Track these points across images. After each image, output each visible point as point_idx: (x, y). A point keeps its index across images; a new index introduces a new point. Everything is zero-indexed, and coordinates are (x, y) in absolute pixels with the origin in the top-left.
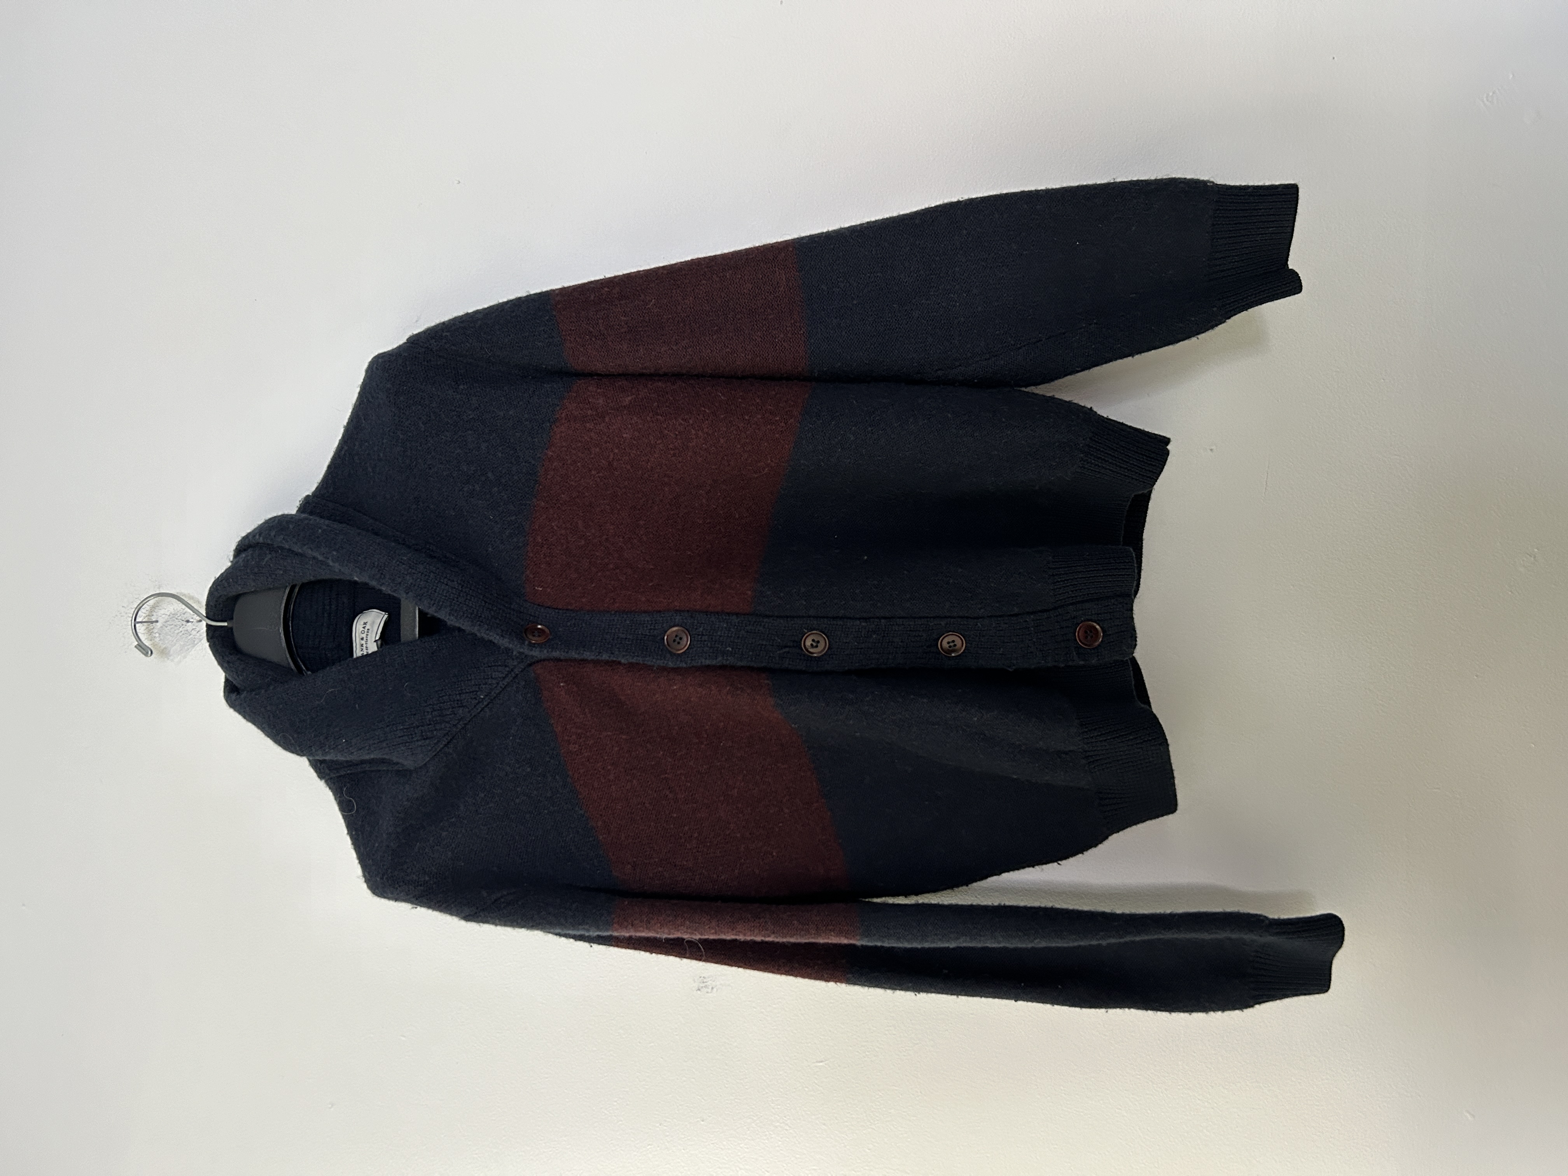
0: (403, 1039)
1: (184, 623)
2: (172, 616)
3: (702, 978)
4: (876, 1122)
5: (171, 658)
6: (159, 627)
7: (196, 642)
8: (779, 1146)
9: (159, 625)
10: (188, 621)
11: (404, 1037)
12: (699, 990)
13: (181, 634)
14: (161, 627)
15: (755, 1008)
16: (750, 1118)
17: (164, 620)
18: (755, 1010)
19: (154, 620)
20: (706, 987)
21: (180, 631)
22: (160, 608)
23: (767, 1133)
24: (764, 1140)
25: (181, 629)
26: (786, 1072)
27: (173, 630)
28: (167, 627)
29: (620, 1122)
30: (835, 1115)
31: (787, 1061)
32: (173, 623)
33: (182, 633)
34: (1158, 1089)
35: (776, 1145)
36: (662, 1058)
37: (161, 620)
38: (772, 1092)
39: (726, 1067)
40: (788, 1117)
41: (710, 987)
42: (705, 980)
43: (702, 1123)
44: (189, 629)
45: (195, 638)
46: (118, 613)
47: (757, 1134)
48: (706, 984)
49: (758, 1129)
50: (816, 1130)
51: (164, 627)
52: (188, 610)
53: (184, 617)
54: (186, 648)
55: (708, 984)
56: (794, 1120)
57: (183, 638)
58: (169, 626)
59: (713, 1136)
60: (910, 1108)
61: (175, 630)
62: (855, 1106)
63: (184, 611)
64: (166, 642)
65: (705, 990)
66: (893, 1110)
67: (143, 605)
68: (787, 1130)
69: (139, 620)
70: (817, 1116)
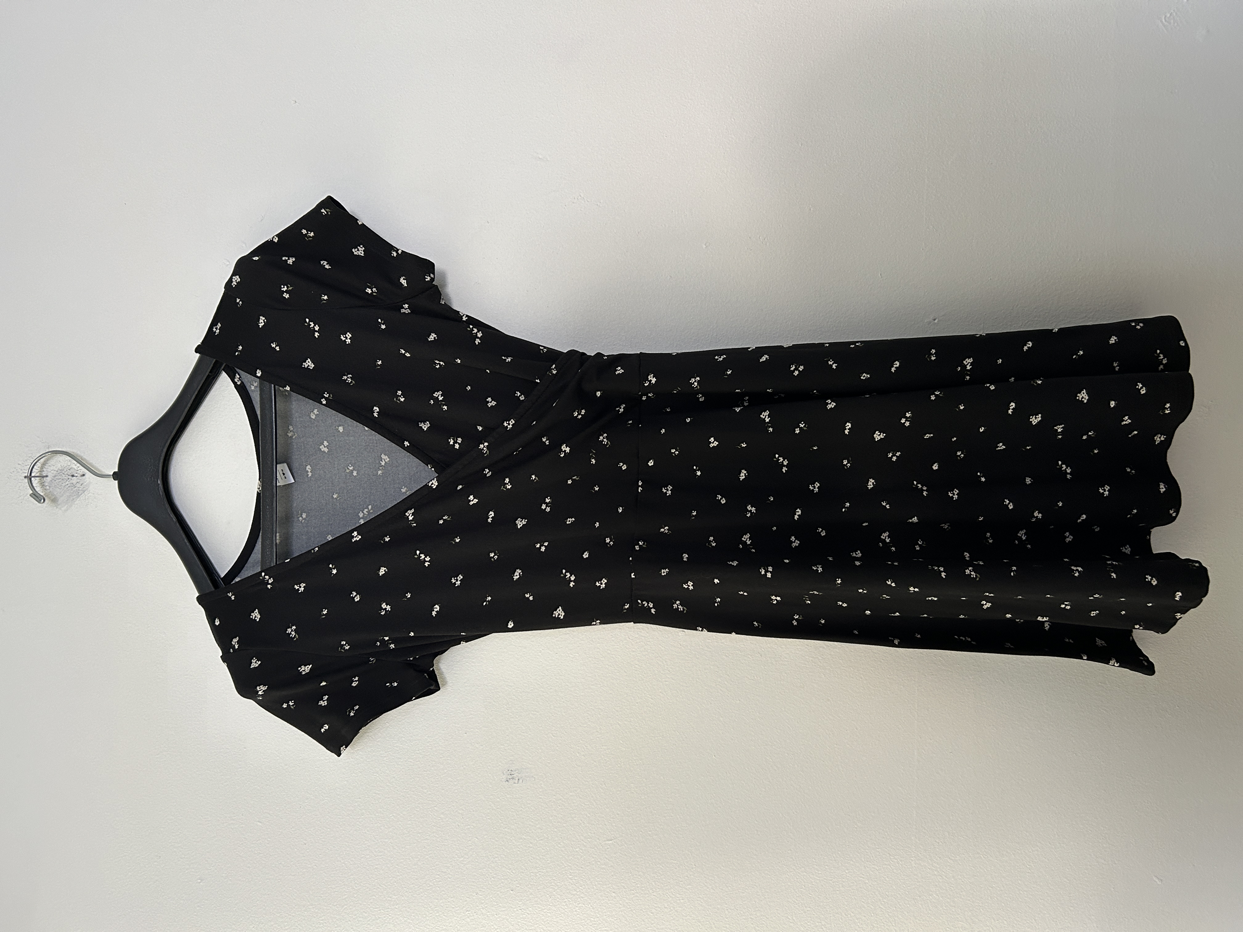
1: (70, 477)
2: (59, 472)
3: (510, 771)
4: (657, 890)
5: (60, 507)
6: (48, 481)
7: (80, 494)
8: (576, 911)
9: (49, 479)
10: (73, 476)
11: (261, 822)
13: (67, 487)
14: (51, 481)
16: (551, 888)
17: (53, 475)
18: (554, 797)
19: (44, 475)
21: (66, 484)
22: (50, 464)
23: (566, 900)
24: (564, 906)
25: (67, 483)
26: (581, 849)
27: (60, 483)
28: (55, 481)
29: (443, 892)
30: (623, 885)
31: (582, 840)
32: (60, 477)
33: (69, 485)
35: (574, 910)
37: (49, 474)
38: (570, 866)
39: (531, 845)
40: (584, 887)
41: (517, 779)
42: (512, 773)
43: (512, 892)
44: (75, 482)
45: (79, 490)
46: (15, 470)
47: (558, 901)
48: (513, 776)
49: (559, 896)
50: (607, 897)
51: (53, 481)
52: (75, 465)
53: (70, 472)
54: (71, 498)
55: (515, 776)
56: (589, 889)
57: (68, 490)
58: (57, 480)
59: (521, 903)
60: (686, 877)
61: (62, 483)
62: (639, 877)
63: (70, 467)
64: (55, 493)
65: (511, 781)
66: (672, 880)
67: (36, 463)
68: (583, 897)
69: (33, 475)
70: (608, 886)
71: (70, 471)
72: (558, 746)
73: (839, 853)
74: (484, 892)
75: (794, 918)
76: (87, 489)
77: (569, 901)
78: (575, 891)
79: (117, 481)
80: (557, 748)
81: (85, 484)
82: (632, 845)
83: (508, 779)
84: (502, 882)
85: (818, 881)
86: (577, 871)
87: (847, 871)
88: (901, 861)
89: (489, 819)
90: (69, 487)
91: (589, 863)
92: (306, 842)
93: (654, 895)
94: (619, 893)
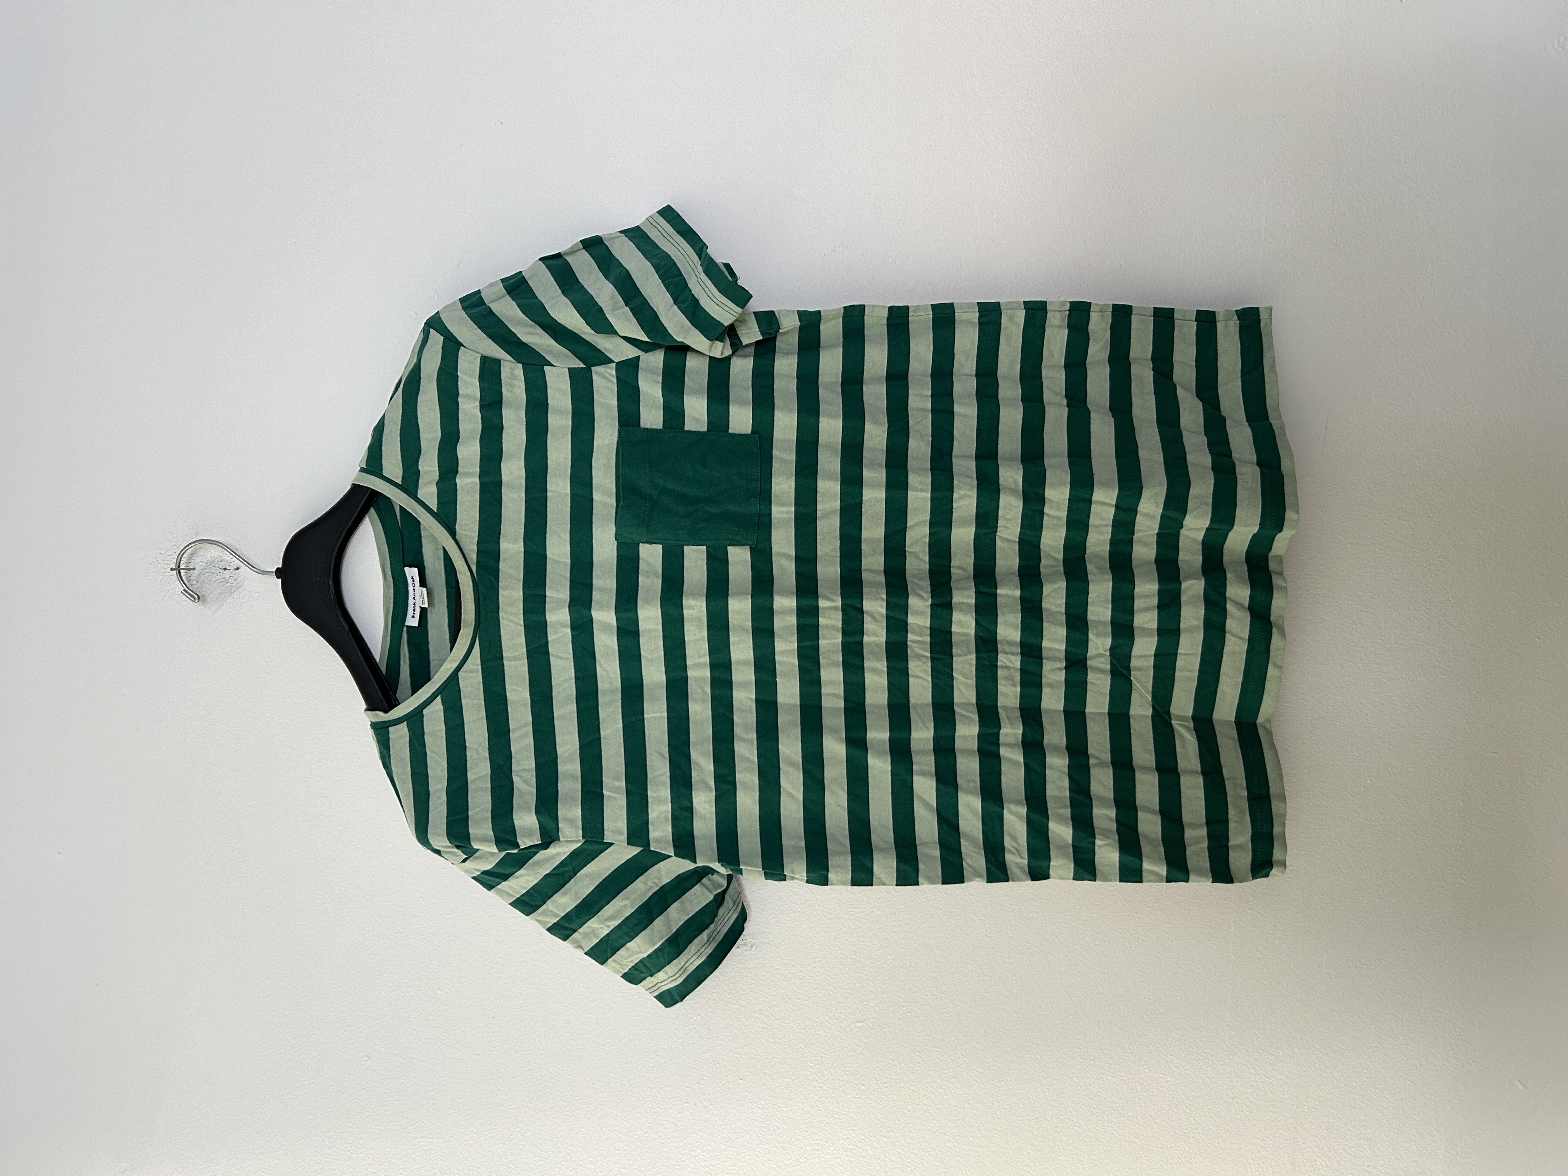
1: (222, 571)
2: (209, 564)
4: (916, 1084)
5: (208, 606)
6: (196, 575)
7: (233, 591)
8: (817, 1106)
9: (196, 572)
10: (225, 569)
11: (441, 990)
13: (217, 582)
14: (199, 575)
15: (795, 967)
16: (788, 1078)
17: (202, 568)
18: (794, 968)
19: (191, 567)
22: (197, 555)
23: (805, 1093)
24: (802, 1099)
25: (218, 577)
26: (825, 1032)
27: (210, 578)
28: (204, 575)
29: (658, 1080)
30: (875, 1076)
31: (827, 1021)
32: (209, 570)
33: (220, 580)
34: (1204, 1055)
35: (815, 1105)
37: (197, 567)
38: (811, 1052)
40: (827, 1077)
41: (750, 945)
43: (740, 1081)
44: (227, 577)
45: (232, 586)
46: (155, 560)
47: (795, 1094)
48: (745, 941)
49: (797, 1088)
50: (855, 1091)
51: (201, 575)
52: (227, 556)
53: (221, 565)
54: (223, 596)
55: (747, 941)
56: (833, 1080)
57: (220, 586)
58: (206, 574)
59: (751, 1094)
60: (951, 1069)
61: (213, 578)
62: (895, 1067)
63: (222, 559)
64: (205, 592)
66: (933, 1072)
67: (184, 553)
68: (825, 1090)
69: (181, 567)
70: (856, 1077)
71: (223, 563)
74: (706, 1080)
75: (1080, 1121)
76: (242, 586)
77: (809, 1094)
78: (817, 1082)
79: (280, 580)
81: (239, 579)
84: (729, 1070)
85: (1110, 1077)
86: (819, 1058)
88: (1211, 1055)
89: (715, 992)
90: (220, 582)
91: (835, 1048)
93: (911, 1089)
94: (870, 1085)
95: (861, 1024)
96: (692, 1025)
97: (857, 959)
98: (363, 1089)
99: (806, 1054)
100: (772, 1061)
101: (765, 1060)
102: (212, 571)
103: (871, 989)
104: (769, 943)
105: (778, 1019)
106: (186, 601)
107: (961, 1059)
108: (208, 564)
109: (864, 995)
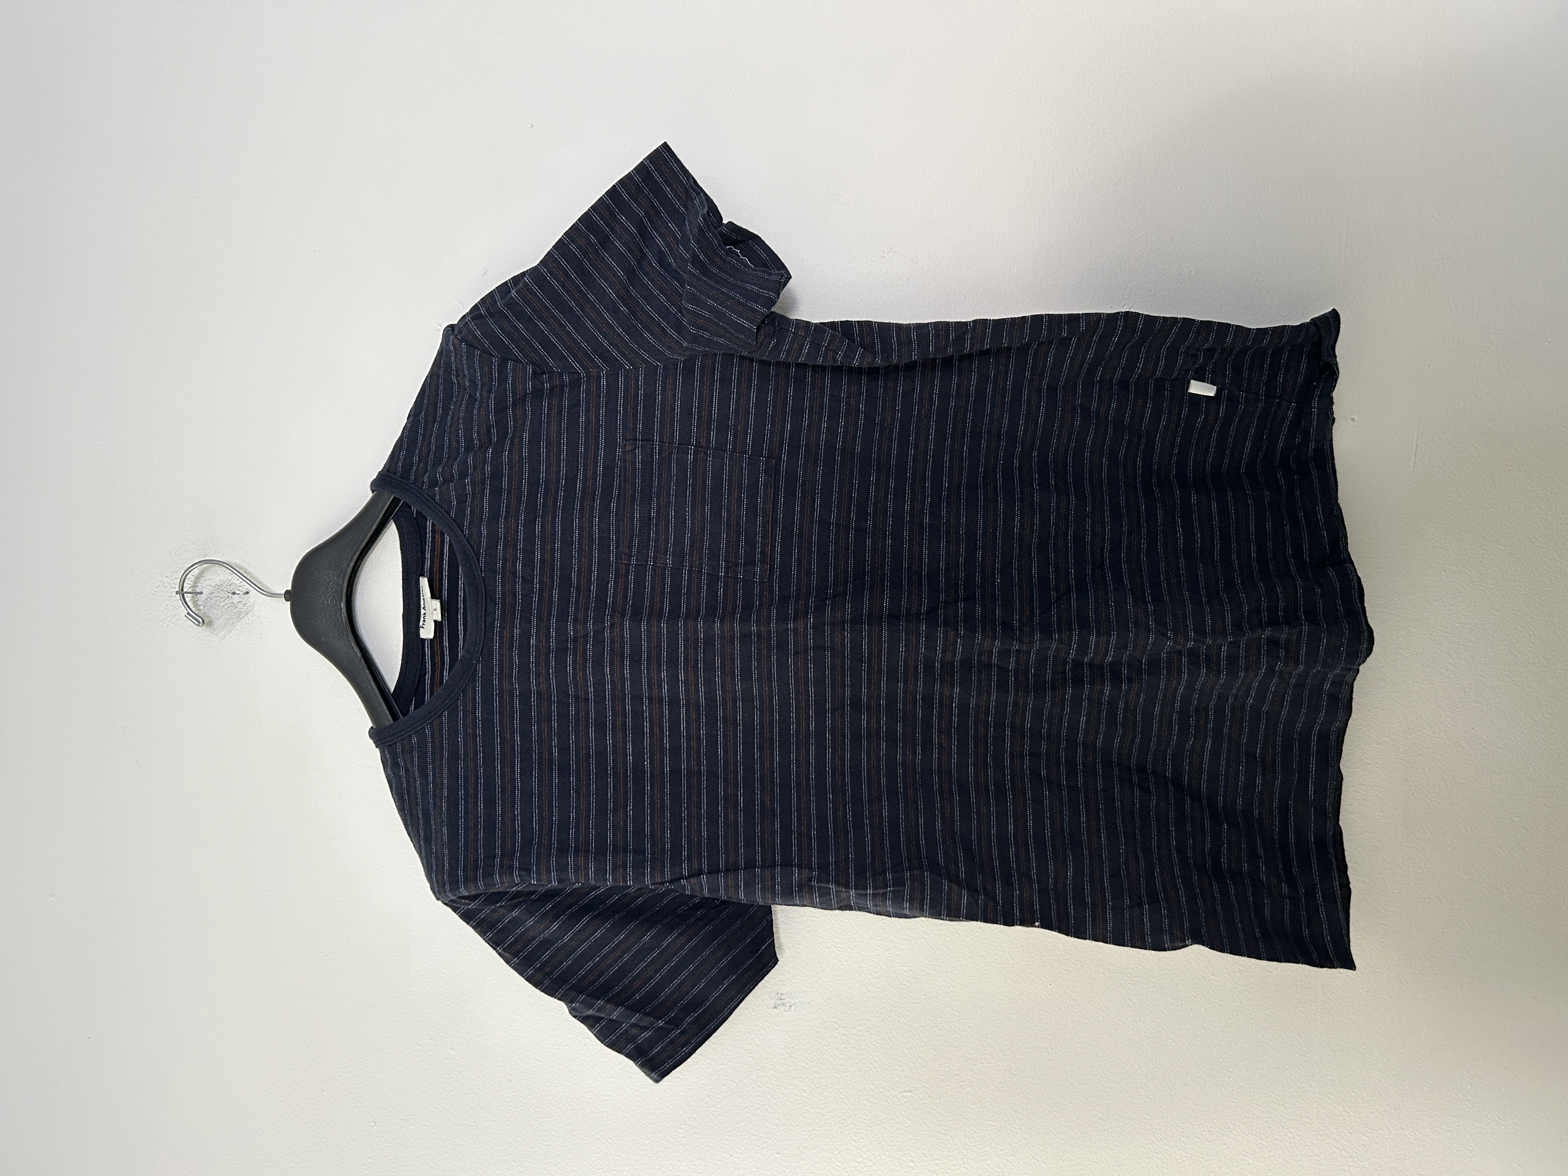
0: (452, 1052)
1: (230, 595)
3: (779, 995)
4: (970, 1161)
5: (216, 632)
6: (203, 599)
7: (241, 616)
9: (203, 596)
10: (234, 593)
11: (454, 1050)
12: (776, 1007)
13: (226, 607)
14: (206, 599)
16: (829, 1152)
17: (209, 592)
18: (837, 1031)
19: (198, 591)
20: (783, 1004)
22: (205, 578)
23: (848, 1169)
25: (226, 602)
26: (870, 1102)
27: (218, 603)
28: (212, 599)
29: (687, 1152)
30: (925, 1152)
31: (872, 1090)
32: (218, 595)
33: (228, 605)
34: (1289, 1134)
36: (734, 1082)
37: (205, 591)
38: (854, 1124)
40: (872, 1152)
41: (788, 1005)
42: (782, 998)
43: (777, 1155)
44: (236, 601)
45: (240, 612)
46: (161, 583)
47: (837, 1170)
48: (783, 1001)
49: (839, 1164)
50: (903, 1168)
51: (209, 599)
52: (236, 580)
53: (230, 589)
54: (231, 622)
55: (786, 1001)
56: (879, 1155)
57: (228, 611)
58: (214, 598)
59: (789, 1170)
60: (1008, 1146)
61: (220, 603)
62: (946, 1143)
63: (231, 582)
64: (211, 615)
65: (783, 1008)
66: (989, 1148)
67: (188, 574)
68: (870, 1166)
69: (185, 590)
70: (904, 1152)
72: (843, 964)
73: (1215, 1121)
74: (740, 1153)
76: (250, 611)
77: (852, 1170)
78: (861, 1157)
79: (289, 603)
80: (842, 967)
81: (249, 604)
82: (937, 1099)
83: (777, 1006)
84: (765, 1142)
85: (1185, 1158)
86: (864, 1131)
87: (1224, 1147)
88: (1298, 1136)
89: (750, 1057)
90: (229, 607)
91: (880, 1120)
92: (511, 1078)
93: (965, 1167)
94: (919, 1162)
95: (910, 1094)
96: (725, 1092)
97: (905, 1022)
98: (369, 1158)
99: (850, 1126)
100: (812, 1133)
101: (805, 1133)
102: (221, 596)
103: (921, 1055)
104: (809, 1003)
105: (818, 1088)
106: (190, 625)
107: (1019, 1135)
108: (216, 588)
109: (913, 1062)
